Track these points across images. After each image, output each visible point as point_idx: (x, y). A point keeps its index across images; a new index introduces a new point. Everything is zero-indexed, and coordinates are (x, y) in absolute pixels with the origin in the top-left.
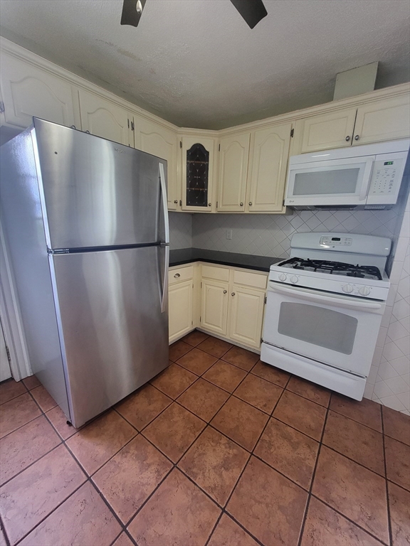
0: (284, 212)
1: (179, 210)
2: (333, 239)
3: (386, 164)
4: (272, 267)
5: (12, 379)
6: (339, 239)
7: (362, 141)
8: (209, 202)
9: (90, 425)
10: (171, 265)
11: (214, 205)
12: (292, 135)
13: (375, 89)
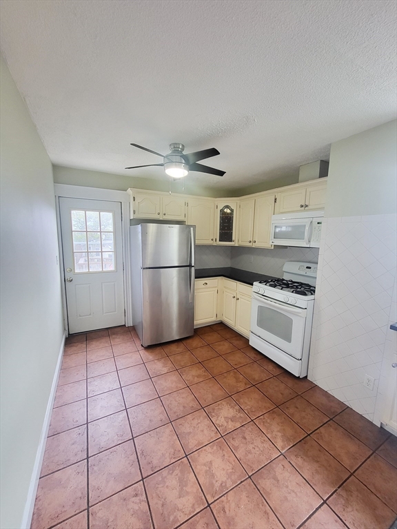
0: (273, 248)
1: (215, 244)
2: (307, 268)
3: (318, 223)
4: (254, 283)
5: (125, 325)
6: (310, 268)
7: (310, 207)
8: (233, 239)
9: (149, 348)
10: (196, 278)
11: (237, 241)
12: (275, 202)
13: (320, 177)
